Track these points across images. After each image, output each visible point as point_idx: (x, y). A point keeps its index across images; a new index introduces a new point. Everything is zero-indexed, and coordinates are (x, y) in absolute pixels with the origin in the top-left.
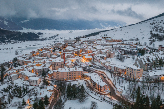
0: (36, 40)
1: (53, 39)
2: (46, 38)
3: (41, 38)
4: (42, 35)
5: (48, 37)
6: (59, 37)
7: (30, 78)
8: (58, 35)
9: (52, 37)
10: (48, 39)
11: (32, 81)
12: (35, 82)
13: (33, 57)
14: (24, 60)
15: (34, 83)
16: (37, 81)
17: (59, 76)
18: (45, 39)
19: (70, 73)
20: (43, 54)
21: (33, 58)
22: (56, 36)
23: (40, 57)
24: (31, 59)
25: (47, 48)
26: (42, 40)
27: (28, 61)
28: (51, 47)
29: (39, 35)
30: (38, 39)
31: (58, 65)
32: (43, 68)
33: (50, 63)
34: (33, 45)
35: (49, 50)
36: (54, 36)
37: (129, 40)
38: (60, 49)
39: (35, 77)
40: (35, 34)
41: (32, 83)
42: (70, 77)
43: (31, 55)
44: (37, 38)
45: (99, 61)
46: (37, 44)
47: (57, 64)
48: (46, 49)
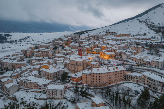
0: (3, 42)
1: (24, 41)
2: (15, 40)
3: (9, 40)
4: (10, 37)
5: (18, 38)
6: (30, 39)
7: (48, 86)
8: (29, 37)
9: (23, 39)
10: (19, 42)
11: (53, 92)
12: (59, 93)
13: (26, 58)
14: (15, 62)
15: (56, 94)
16: (61, 91)
17: (95, 80)
18: (14, 42)
19: (110, 74)
20: (41, 52)
21: (26, 60)
22: (27, 38)
23: (37, 57)
24: (24, 60)
25: (45, 45)
26: (12, 42)
27: (20, 63)
28: (49, 43)
29: (7, 37)
30: (5, 42)
31: (80, 65)
32: (58, 70)
33: (62, 63)
34: (2, 48)
35: (48, 48)
36: (25, 39)
37: (136, 35)
38: (62, 46)
39: (51, 84)
40: (2, 35)
41: (53, 94)
42: (110, 79)
43: (22, 55)
44: (4, 40)
45: (129, 58)
46: (7, 47)
47: (78, 64)
48: (44, 47)
